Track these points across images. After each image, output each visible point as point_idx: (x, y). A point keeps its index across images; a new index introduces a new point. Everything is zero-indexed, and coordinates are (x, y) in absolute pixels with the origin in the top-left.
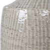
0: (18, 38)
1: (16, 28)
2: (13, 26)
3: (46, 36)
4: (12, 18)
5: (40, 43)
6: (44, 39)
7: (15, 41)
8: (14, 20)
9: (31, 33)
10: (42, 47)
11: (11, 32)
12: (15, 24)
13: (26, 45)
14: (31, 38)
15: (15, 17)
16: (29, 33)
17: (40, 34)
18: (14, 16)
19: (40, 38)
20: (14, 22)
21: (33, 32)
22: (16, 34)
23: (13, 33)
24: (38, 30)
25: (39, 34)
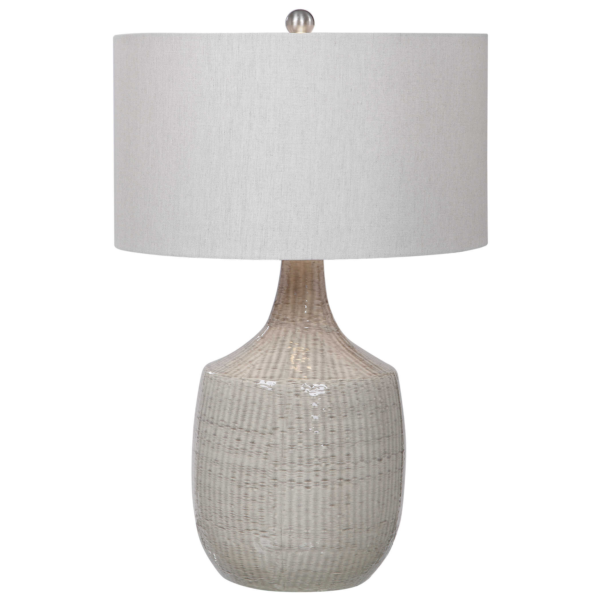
0: (255, 449)
1: (249, 425)
2: (243, 420)
3: (321, 442)
4: (239, 400)
5: (309, 461)
6: (317, 450)
7: (247, 458)
8: (246, 406)
9: (288, 437)
10: (313, 468)
11: (236, 436)
12: (248, 415)
13: (276, 465)
14: (287, 447)
15: (247, 399)
16: (283, 436)
17: (308, 439)
18: (243, 398)
19: (308, 447)
20: (245, 411)
21: (292, 434)
22: (250, 439)
23: (243, 437)
24: (304, 429)
25: (304, 437)
